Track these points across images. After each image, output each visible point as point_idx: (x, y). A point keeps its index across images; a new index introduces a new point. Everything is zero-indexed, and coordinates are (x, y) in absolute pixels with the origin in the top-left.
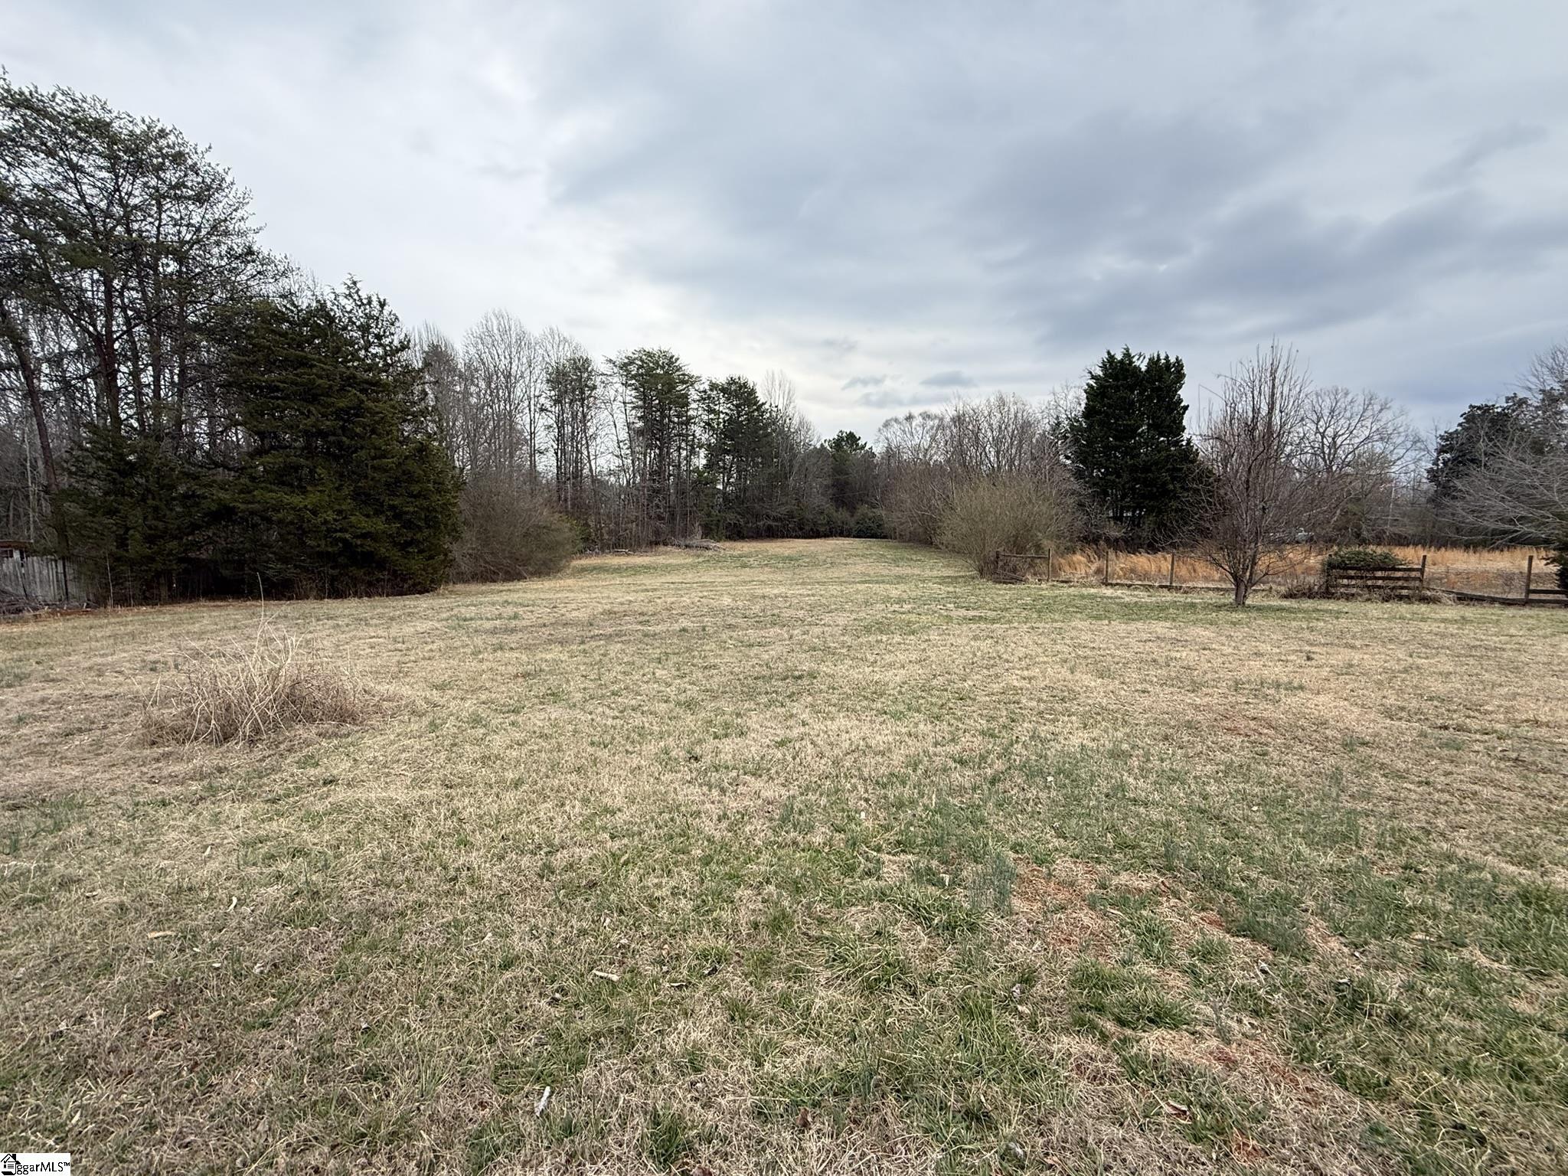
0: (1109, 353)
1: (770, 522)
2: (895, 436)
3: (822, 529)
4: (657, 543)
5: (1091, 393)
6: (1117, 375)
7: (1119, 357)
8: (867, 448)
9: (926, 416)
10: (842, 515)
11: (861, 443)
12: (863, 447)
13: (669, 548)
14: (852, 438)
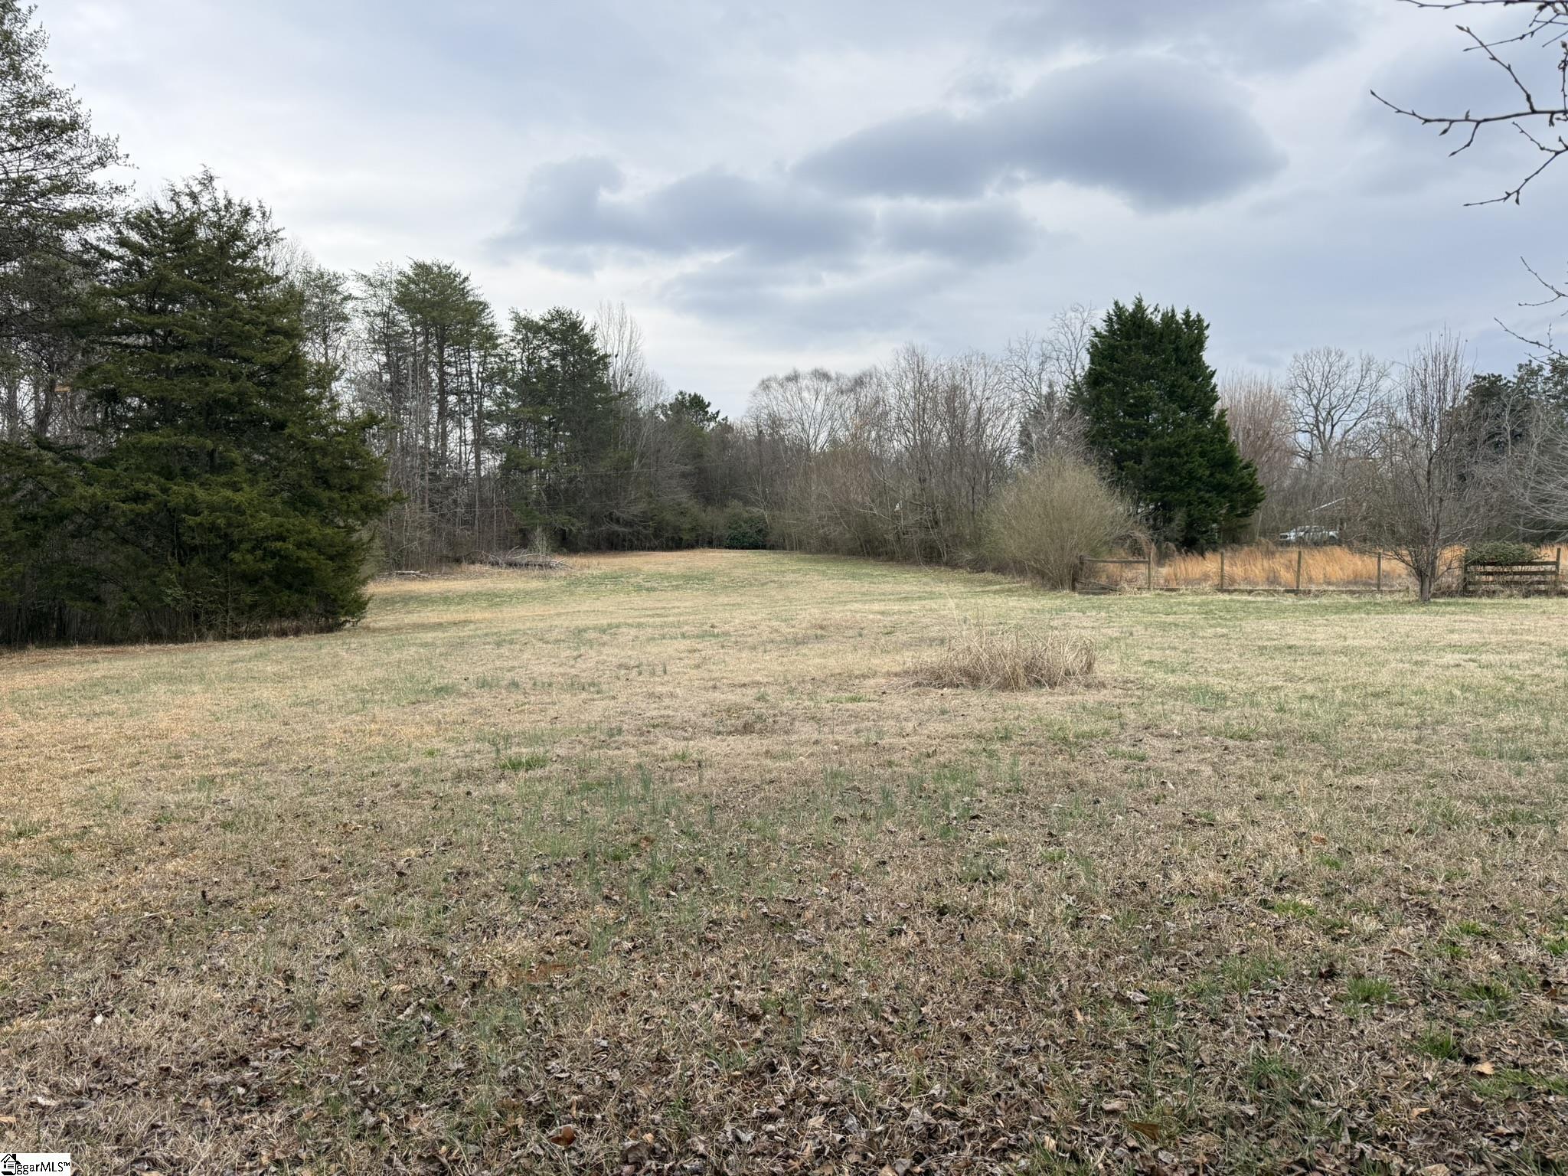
0: (1116, 304)
1: (616, 528)
2: (781, 404)
3: (686, 537)
4: (458, 561)
5: (1096, 354)
6: (1128, 332)
7: (1130, 308)
8: (719, 419)
9: (823, 376)
10: (713, 518)
11: (711, 410)
12: (714, 417)
13: (477, 567)
14: (697, 404)
